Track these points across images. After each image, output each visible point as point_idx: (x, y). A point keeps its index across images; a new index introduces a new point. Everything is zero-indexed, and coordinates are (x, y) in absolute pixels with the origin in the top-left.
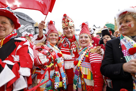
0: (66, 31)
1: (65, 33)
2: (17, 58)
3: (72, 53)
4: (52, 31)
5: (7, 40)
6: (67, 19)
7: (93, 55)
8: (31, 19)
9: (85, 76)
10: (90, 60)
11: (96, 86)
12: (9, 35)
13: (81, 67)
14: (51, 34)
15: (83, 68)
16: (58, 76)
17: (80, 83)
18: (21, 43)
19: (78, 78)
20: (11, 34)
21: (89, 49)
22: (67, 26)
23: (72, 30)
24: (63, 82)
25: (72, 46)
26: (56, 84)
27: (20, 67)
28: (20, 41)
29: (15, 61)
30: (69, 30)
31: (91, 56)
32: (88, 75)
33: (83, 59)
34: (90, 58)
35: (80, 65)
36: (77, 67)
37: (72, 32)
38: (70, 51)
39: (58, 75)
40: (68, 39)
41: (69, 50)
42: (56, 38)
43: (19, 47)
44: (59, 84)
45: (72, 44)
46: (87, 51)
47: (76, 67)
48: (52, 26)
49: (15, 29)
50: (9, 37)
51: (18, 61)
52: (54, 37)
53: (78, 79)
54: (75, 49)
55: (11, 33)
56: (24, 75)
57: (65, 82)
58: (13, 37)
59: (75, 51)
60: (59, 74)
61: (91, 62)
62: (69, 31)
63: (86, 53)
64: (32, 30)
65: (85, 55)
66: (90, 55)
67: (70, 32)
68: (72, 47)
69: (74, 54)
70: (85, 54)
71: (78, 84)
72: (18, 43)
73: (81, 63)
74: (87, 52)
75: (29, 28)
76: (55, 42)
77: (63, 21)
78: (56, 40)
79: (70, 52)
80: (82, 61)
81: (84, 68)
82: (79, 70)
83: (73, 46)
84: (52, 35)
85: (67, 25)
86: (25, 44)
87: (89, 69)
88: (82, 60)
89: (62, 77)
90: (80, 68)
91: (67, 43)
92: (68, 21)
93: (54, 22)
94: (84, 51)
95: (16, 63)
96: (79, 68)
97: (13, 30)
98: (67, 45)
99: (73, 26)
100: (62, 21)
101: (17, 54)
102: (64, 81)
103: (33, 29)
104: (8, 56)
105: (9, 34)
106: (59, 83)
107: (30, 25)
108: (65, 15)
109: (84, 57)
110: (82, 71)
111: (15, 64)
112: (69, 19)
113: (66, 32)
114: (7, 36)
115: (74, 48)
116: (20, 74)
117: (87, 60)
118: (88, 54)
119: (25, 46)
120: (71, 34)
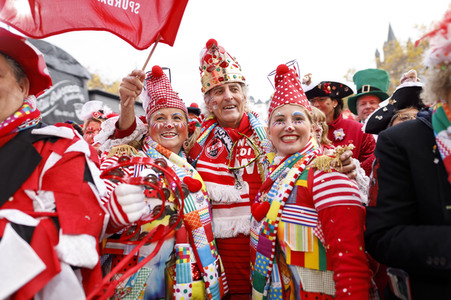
0: (218, 98)
1: (214, 108)
2: (45, 201)
3: (241, 180)
4: (161, 102)
5: (6, 135)
6: (220, 59)
7: (327, 180)
8: (76, 63)
9: (299, 258)
10: (315, 197)
11: (345, 290)
12: (12, 116)
13: (282, 225)
14: (159, 113)
15: (288, 228)
16: (185, 260)
17: (277, 285)
18: (58, 144)
19: (271, 266)
20: (18, 115)
21: (307, 159)
22: (219, 83)
23: (239, 95)
24: (207, 284)
25: (239, 153)
26: (178, 291)
27: (61, 231)
28: (54, 139)
29: (38, 210)
30: (229, 94)
31: (320, 182)
32: (309, 252)
33: (287, 195)
34: (315, 189)
35: (278, 219)
36: (266, 224)
37: (238, 104)
38: (231, 171)
39: (188, 257)
40: (222, 131)
41: (227, 167)
42: (177, 127)
43: (53, 159)
44: (190, 291)
45: (240, 147)
46: (303, 166)
47: (261, 226)
48: (159, 85)
49: (30, 94)
50: (10, 124)
51: (50, 210)
52: (170, 123)
53: (270, 269)
54: (250, 164)
55: (20, 110)
56: (75, 264)
57: (213, 282)
58: (27, 126)
59: (250, 171)
60: (190, 253)
61: (317, 205)
62: (228, 100)
63: (298, 172)
64: (78, 101)
65: (294, 180)
66: (315, 181)
67: (233, 102)
68: (241, 158)
69: (246, 183)
70: (296, 176)
71: (269, 289)
72: (48, 146)
73: (280, 211)
74: (301, 169)
75: (69, 94)
76: (174, 141)
77: (205, 64)
78: (179, 132)
79: (232, 175)
80: (283, 203)
81: (294, 229)
82: (272, 235)
83: (242, 154)
84: (163, 117)
85: (221, 79)
86: (72, 148)
87: (313, 231)
88: (285, 200)
89: (204, 263)
90: (276, 229)
91: (220, 145)
92: (224, 65)
93: (166, 72)
94: (290, 166)
95: (43, 218)
96: (272, 227)
97: (25, 99)
98: (220, 152)
99: (240, 83)
100: (199, 65)
101: (46, 188)
102: (212, 277)
103: (82, 98)
104: (12, 196)
105: (12, 112)
106: (190, 286)
107: (72, 84)
108: (211, 45)
109: (290, 188)
110: (285, 240)
111: (41, 221)
112: (226, 58)
113: (215, 103)
114: (6, 121)
115: (245, 162)
116: (60, 260)
117: (304, 196)
118: (305, 175)
119: (72, 155)
120: (235, 110)
